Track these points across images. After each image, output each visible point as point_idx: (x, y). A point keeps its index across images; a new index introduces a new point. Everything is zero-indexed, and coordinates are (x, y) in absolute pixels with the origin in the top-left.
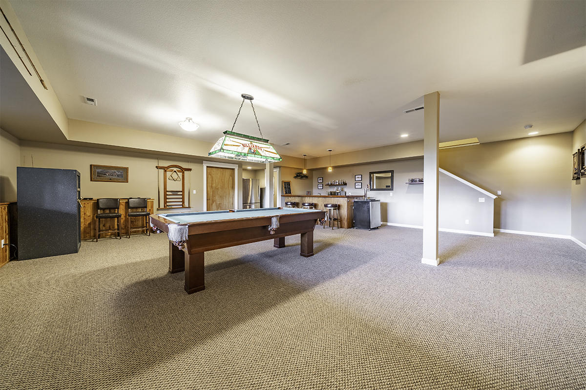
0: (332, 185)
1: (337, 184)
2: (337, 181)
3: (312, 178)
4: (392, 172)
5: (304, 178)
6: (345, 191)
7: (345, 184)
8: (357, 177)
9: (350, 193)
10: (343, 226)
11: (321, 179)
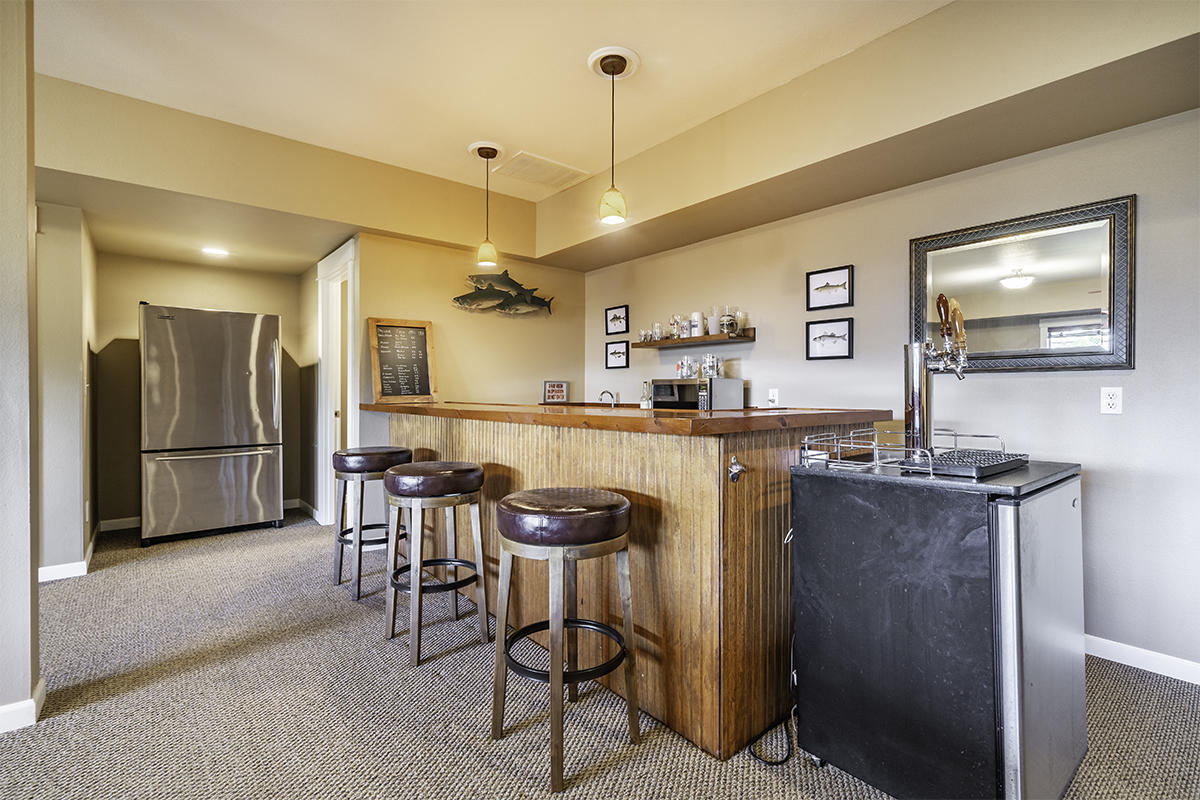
0: (667, 344)
1: (697, 333)
2: (696, 317)
3: (578, 311)
4: (1122, 213)
5: (524, 309)
6: (745, 376)
7: (743, 335)
8: (817, 281)
9: (774, 394)
10: (686, 711)
11: (621, 313)
